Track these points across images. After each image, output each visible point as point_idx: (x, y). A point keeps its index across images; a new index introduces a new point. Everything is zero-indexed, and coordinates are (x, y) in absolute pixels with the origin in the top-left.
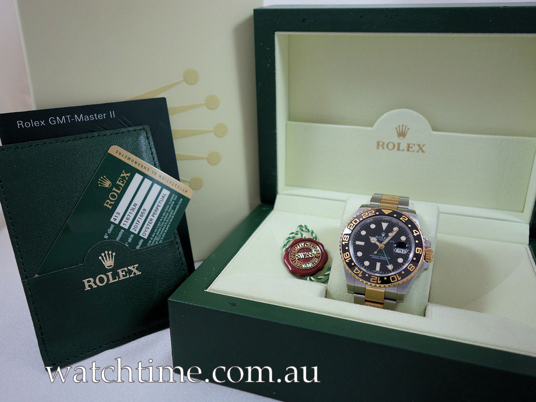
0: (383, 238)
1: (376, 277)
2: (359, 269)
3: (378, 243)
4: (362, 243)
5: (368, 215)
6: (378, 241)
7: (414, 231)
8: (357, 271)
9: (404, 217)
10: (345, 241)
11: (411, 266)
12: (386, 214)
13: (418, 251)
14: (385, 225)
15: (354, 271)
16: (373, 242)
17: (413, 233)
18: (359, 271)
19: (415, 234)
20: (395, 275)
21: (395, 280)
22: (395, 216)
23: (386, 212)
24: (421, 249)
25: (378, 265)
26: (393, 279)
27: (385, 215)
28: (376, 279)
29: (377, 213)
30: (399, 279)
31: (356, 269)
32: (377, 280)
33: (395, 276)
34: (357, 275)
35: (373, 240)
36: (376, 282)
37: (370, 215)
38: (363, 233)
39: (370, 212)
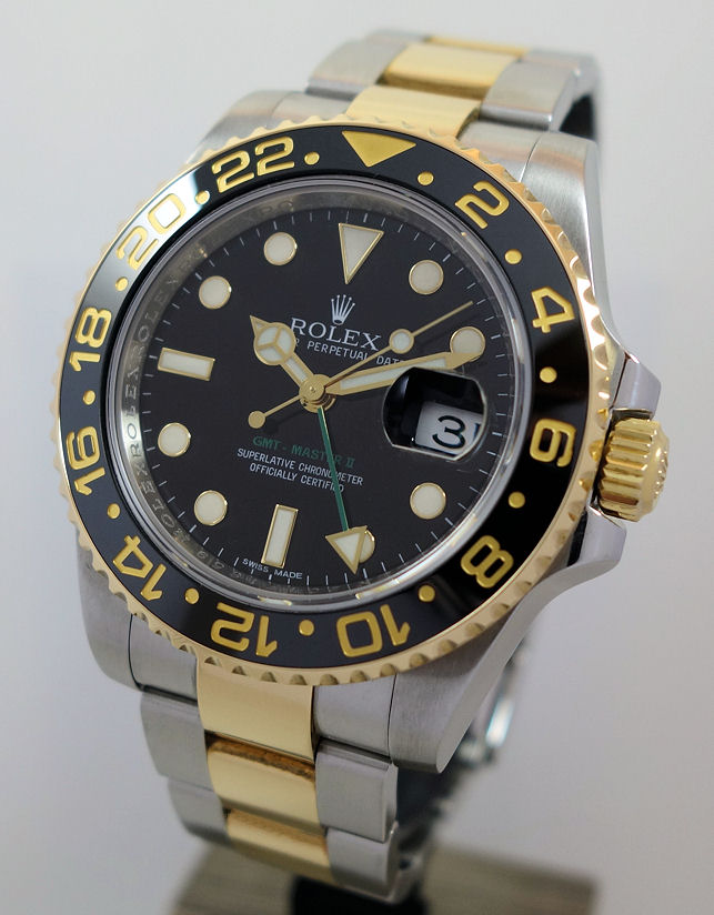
0: (339, 333)
1: (249, 617)
2: (149, 545)
3: (297, 371)
4: (197, 366)
5: (252, 168)
6: (301, 351)
7: (537, 296)
8: (132, 561)
9: (484, 195)
10: (86, 348)
11: (486, 551)
12: (369, 162)
13: (544, 446)
14: (356, 246)
15: (118, 561)
16: (266, 357)
17: (528, 314)
18: (149, 565)
19: (544, 323)
20: (373, 606)
21: (369, 642)
22: (425, 179)
23: (371, 153)
24: (570, 432)
25: (283, 521)
26: (360, 634)
27: (357, 170)
28: (245, 627)
29: (312, 159)
30: (398, 637)
31: (133, 544)
32: (253, 634)
33: (370, 618)
34: (135, 586)
35: (274, 343)
36: (243, 645)
37: (262, 169)
38: (216, 292)
39: (268, 152)
